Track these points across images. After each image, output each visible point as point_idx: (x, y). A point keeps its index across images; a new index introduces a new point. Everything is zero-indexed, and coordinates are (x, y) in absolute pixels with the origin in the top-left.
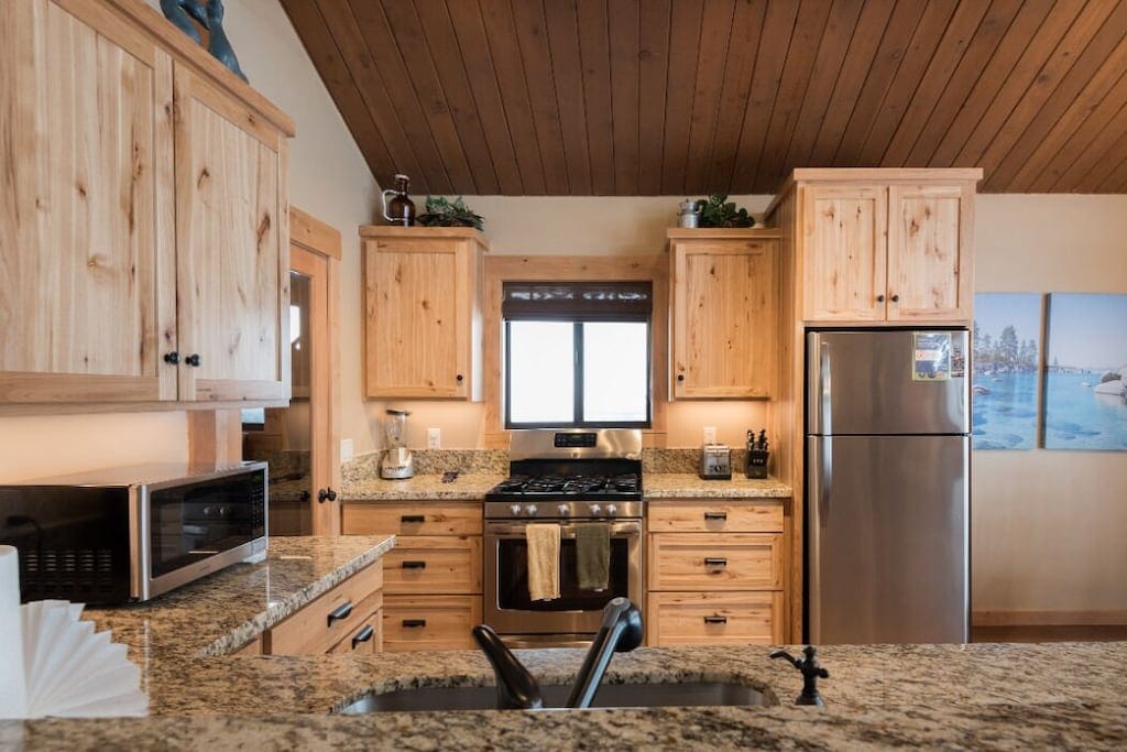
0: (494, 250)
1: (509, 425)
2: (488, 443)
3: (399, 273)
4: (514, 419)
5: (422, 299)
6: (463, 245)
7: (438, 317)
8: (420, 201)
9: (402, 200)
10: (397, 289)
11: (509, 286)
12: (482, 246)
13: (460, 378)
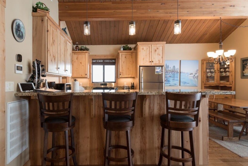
0: (91, 54)
1: (93, 82)
2: (89, 85)
3: (77, 58)
4: (93, 81)
5: (80, 62)
6: (87, 54)
7: (83, 65)
8: (80, 46)
9: (77, 47)
10: (77, 61)
11: (93, 60)
12: (89, 53)
13: (86, 74)
